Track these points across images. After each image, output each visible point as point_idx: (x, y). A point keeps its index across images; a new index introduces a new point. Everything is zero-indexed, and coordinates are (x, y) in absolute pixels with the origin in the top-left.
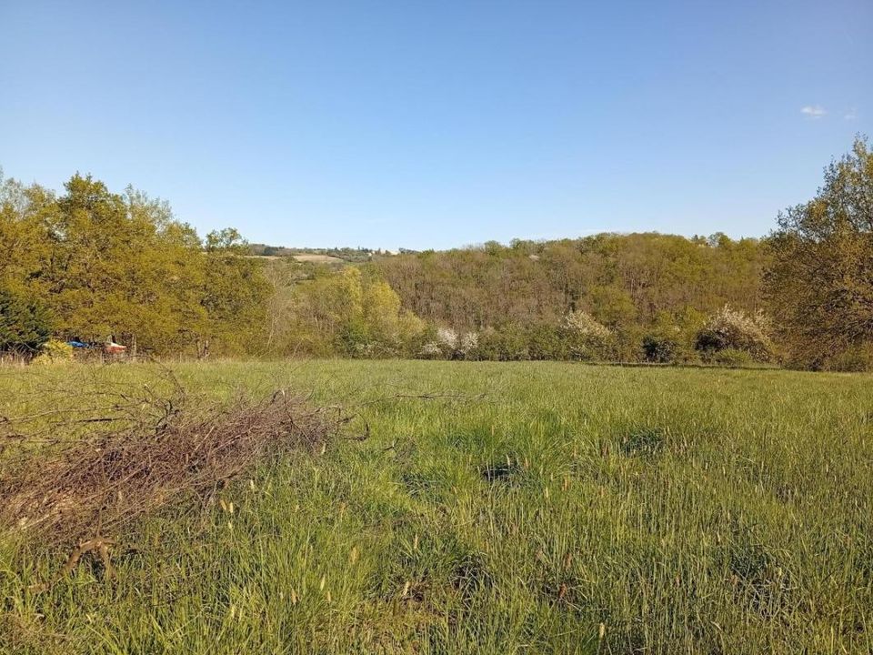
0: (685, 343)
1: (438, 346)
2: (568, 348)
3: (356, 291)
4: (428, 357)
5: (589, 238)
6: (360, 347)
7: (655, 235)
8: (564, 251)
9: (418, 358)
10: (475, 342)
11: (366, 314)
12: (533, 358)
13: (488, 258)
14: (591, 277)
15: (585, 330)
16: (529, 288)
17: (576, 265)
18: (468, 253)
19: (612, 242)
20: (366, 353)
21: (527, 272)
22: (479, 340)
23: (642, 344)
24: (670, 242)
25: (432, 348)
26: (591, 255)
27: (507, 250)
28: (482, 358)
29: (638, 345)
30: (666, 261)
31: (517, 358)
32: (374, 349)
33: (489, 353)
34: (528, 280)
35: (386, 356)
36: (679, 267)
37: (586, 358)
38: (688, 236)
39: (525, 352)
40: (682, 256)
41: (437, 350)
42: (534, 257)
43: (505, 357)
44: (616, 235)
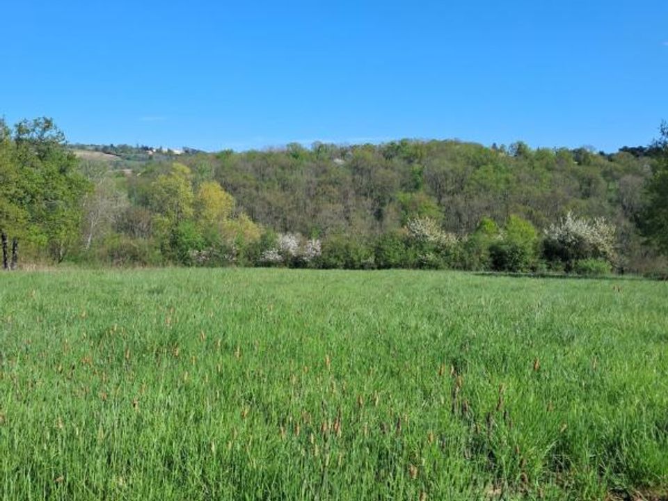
0: (532, 252)
1: (279, 254)
2: (415, 256)
3: (186, 192)
4: (268, 264)
5: (392, 144)
6: (193, 253)
7: (457, 143)
8: (369, 156)
9: (256, 266)
10: (318, 248)
11: (197, 216)
12: (380, 268)
13: (292, 160)
14: (397, 183)
15: (432, 239)
16: (335, 191)
17: (382, 171)
18: (270, 154)
19: (416, 147)
20: (200, 260)
21: (332, 176)
22: (322, 247)
23: (489, 253)
24: (473, 149)
25: (272, 255)
26: (396, 160)
27: (311, 154)
28: (326, 266)
29: (485, 254)
30: (471, 168)
31: (362, 267)
32: (210, 255)
33: (333, 260)
34: (334, 183)
35: (224, 263)
36: (484, 175)
37: (434, 266)
38: (487, 145)
39: (371, 260)
40: (485, 164)
41: (278, 257)
42: (339, 161)
43: (350, 265)
44: (417, 141)
